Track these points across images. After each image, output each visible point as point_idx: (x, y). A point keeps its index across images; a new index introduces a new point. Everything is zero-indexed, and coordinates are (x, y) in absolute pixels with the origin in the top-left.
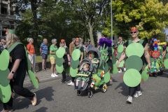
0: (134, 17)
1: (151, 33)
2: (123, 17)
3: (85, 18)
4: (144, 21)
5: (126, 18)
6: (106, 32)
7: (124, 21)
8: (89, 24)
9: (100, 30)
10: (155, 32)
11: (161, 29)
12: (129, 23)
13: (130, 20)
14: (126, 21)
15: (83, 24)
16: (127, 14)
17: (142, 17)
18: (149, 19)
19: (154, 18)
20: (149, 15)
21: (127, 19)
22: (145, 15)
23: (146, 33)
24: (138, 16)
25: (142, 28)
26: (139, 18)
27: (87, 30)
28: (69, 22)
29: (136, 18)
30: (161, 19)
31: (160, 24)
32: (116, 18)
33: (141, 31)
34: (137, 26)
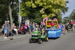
2: (31, 4)
4: (44, 8)
7: (31, 7)
10: (51, 15)
13: (35, 7)
14: (33, 7)
16: (34, 2)
17: (43, 5)
18: (48, 7)
19: (50, 6)
20: (48, 4)
21: (34, 6)
22: (45, 4)
23: (46, 16)
24: (41, 4)
25: (44, 12)
26: (42, 5)
29: (39, 6)
30: (55, 7)
31: (54, 10)
32: (26, 4)
33: (43, 14)
34: (40, 11)
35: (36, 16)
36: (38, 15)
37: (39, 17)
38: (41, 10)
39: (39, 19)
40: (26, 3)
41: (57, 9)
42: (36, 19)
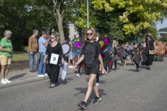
0: (117, 5)
1: (138, 27)
2: (103, 4)
3: (52, 4)
4: (129, 11)
5: (107, 5)
6: (81, 23)
7: (104, 10)
8: (58, 11)
9: (73, 21)
10: (143, 26)
11: (150, 22)
12: (111, 12)
13: (111, 9)
14: (107, 10)
15: (49, 12)
17: (126, 6)
18: (136, 9)
19: (141, 7)
20: (136, 4)
21: (108, 8)
22: (131, 3)
24: (122, 5)
25: (127, 20)
26: (124, 6)
27: (55, 20)
28: (29, 9)
29: (119, 7)
30: (150, 9)
31: (149, 16)
32: (93, 5)
33: (125, 23)
34: (121, 17)
35: (112, 27)
36: (115, 25)
37: (118, 30)
38: (122, 15)
39: (117, 32)
40: (93, 2)
41: (154, 13)
42: (112, 33)
